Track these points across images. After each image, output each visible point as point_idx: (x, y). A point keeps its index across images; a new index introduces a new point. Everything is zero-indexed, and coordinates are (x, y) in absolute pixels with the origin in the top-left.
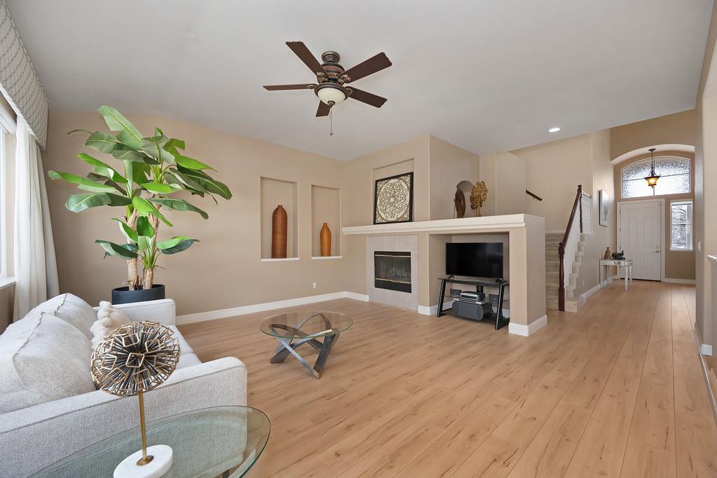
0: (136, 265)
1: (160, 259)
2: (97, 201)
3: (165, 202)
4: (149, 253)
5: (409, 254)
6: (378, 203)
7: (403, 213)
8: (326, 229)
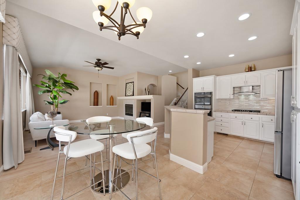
0: (53, 107)
1: (59, 105)
2: (44, 92)
3: (61, 91)
4: (56, 104)
5: (132, 105)
6: (126, 90)
7: (131, 93)
8: (112, 98)
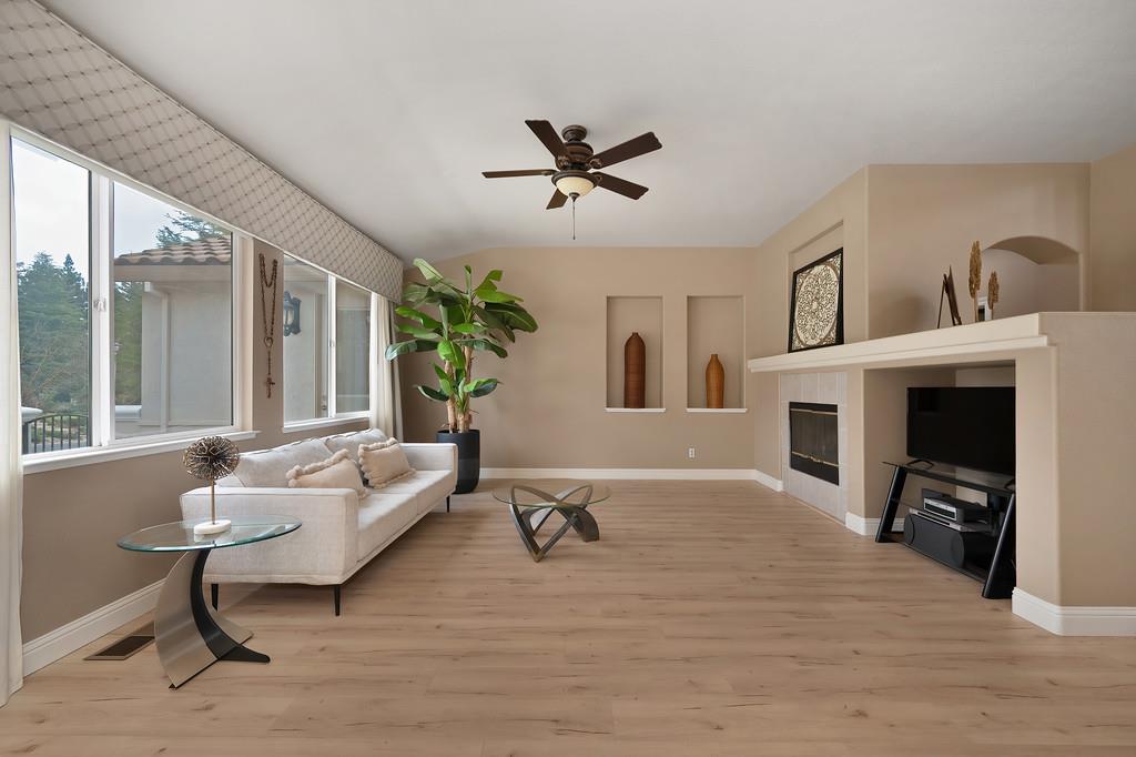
5: (834, 408)
6: (796, 314)
7: (827, 330)
8: (716, 366)
